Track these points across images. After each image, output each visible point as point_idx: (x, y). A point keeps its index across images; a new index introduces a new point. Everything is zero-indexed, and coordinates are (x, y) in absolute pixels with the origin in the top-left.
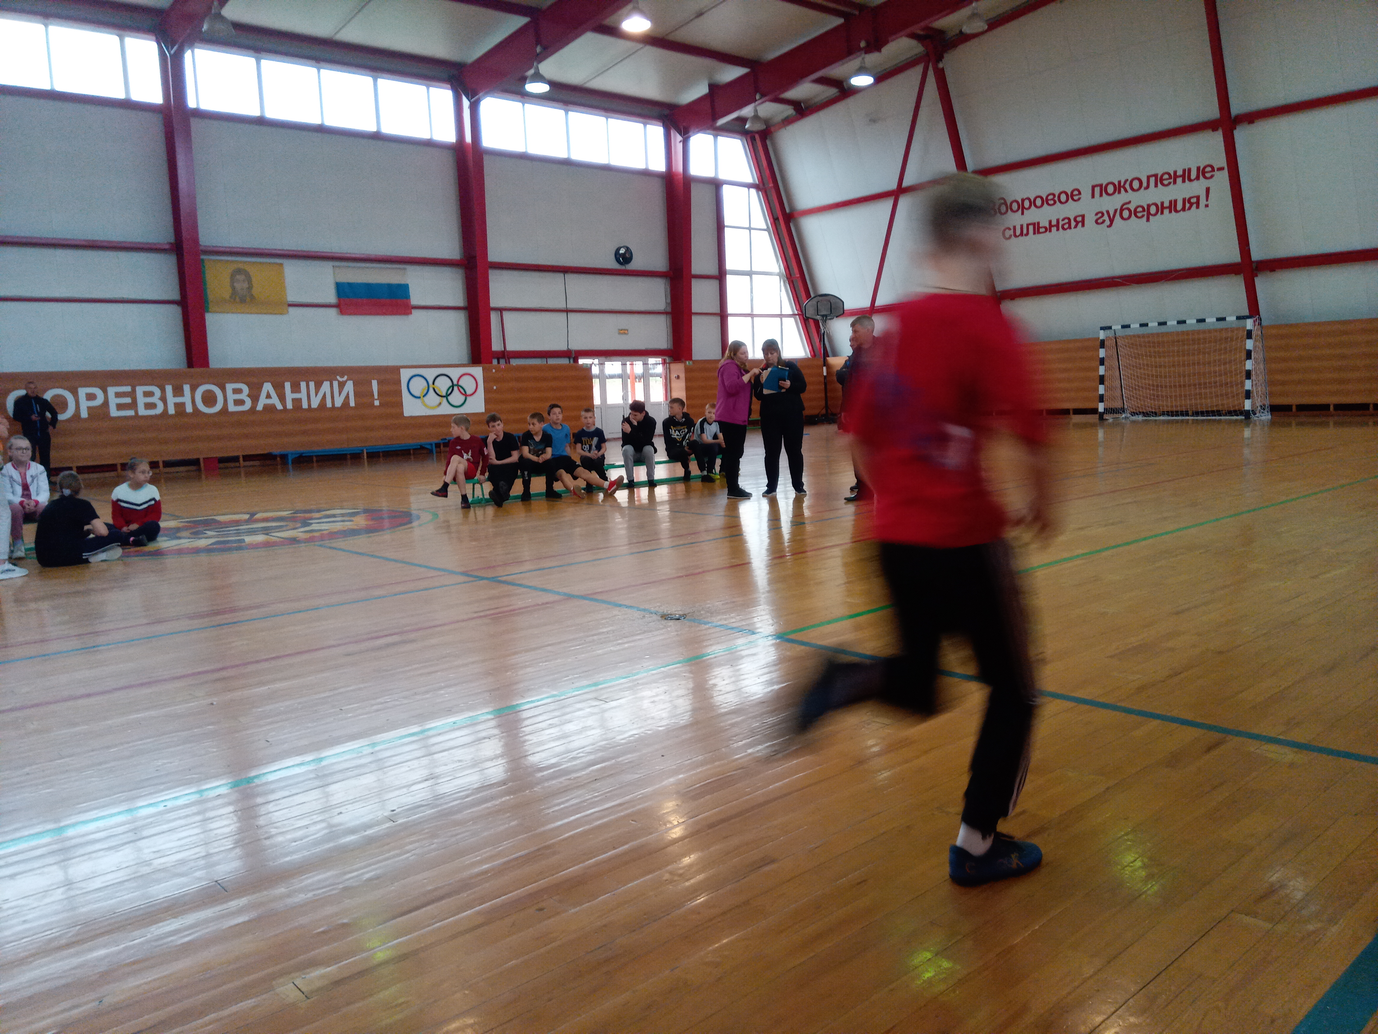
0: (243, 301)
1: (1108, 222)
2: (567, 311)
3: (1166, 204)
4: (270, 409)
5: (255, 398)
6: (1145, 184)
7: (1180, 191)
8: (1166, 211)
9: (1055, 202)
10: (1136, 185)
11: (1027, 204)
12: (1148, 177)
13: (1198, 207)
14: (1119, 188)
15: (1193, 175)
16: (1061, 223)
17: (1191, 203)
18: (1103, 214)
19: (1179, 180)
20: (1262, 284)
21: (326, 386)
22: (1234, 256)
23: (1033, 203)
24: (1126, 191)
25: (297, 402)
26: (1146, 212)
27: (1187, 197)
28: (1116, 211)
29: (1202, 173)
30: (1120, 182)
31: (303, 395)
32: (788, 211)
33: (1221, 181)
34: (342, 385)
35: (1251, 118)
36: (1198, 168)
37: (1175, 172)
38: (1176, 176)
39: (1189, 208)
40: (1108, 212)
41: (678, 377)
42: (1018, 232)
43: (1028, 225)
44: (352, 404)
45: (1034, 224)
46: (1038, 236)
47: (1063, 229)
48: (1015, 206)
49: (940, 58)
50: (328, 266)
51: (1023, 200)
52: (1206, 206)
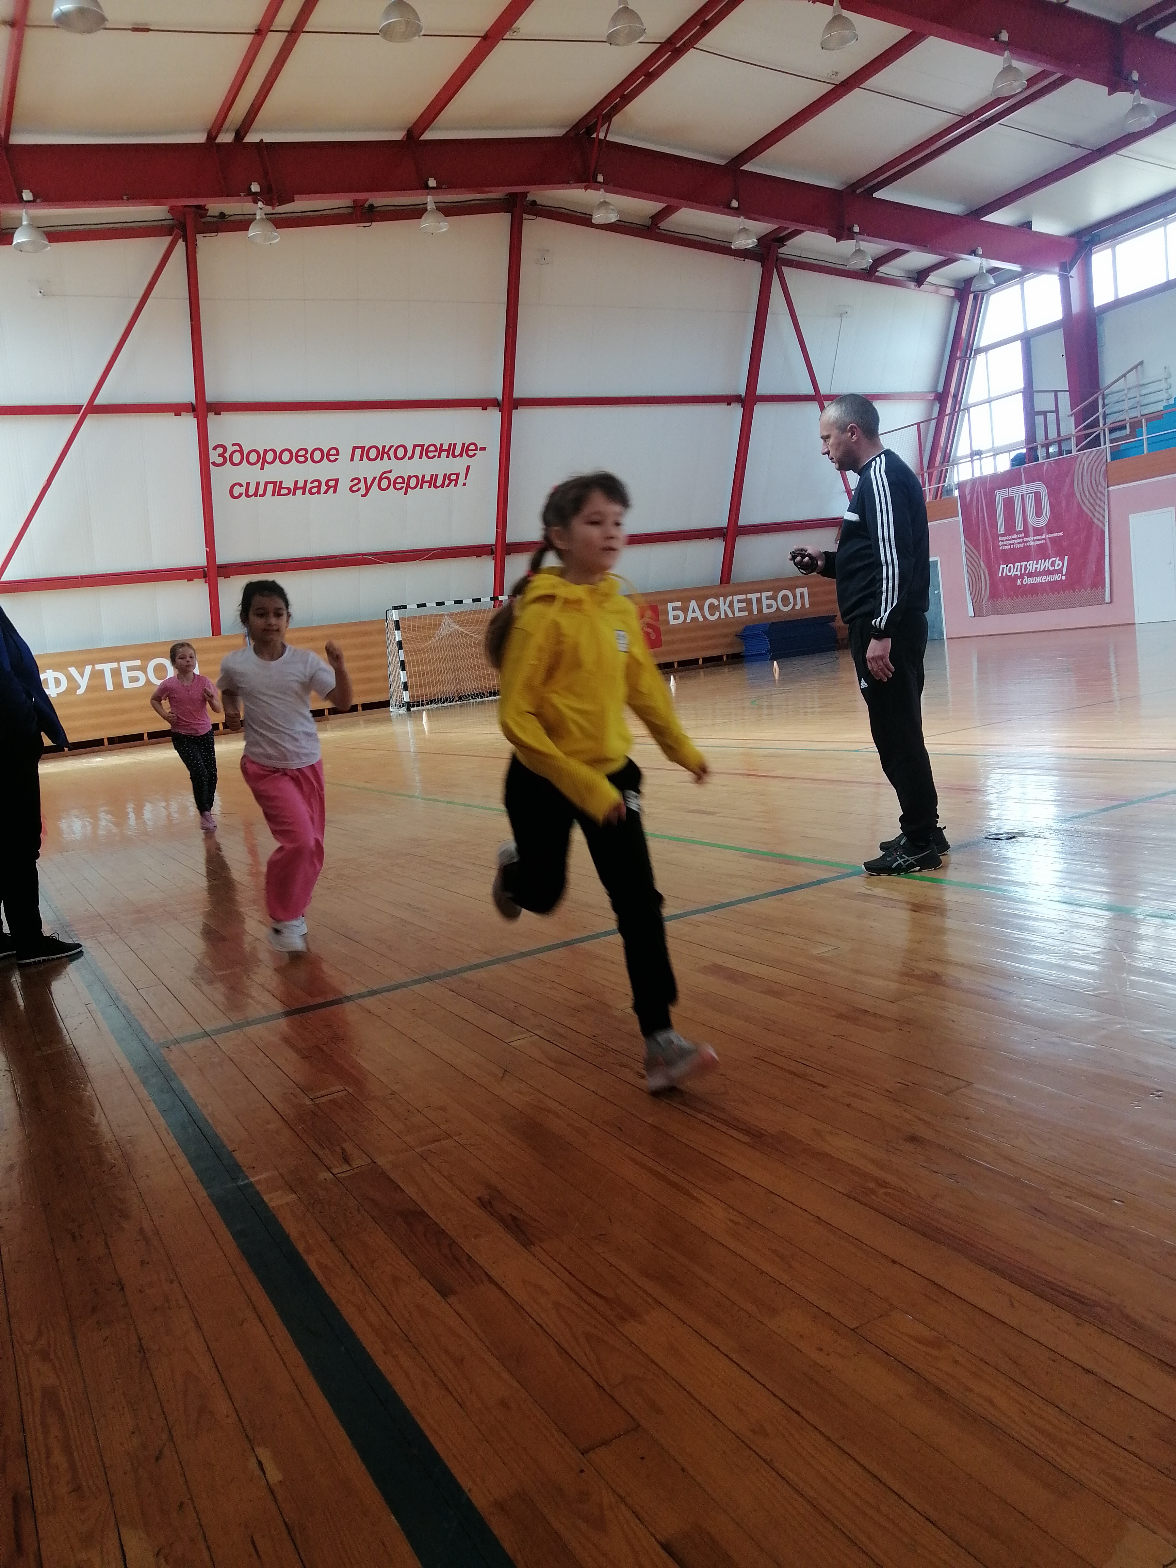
1: (363, 491)
3: (427, 478)
6: (409, 454)
7: (442, 466)
8: (426, 485)
9: (306, 460)
10: (400, 453)
11: (270, 457)
12: (415, 446)
13: (456, 485)
14: (382, 453)
16: (309, 486)
17: (451, 480)
18: (360, 481)
19: (444, 454)
22: (488, 538)
23: (277, 456)
24: (389, 458)
26: (405, 484)
27: (448, 473)
28: (375, 478)
30: (384, 447)
37: (442, 445)
38: (441, 450)
39: (448, 485)
40: (365, 479)
42: (252, 491)
43: (267, 483)
45: (275, 483)
46: (281, 499)
47: (311, 493)
48: (253, 458)
49: (194, 240)
51: (265, 452)
52: (464, 484)
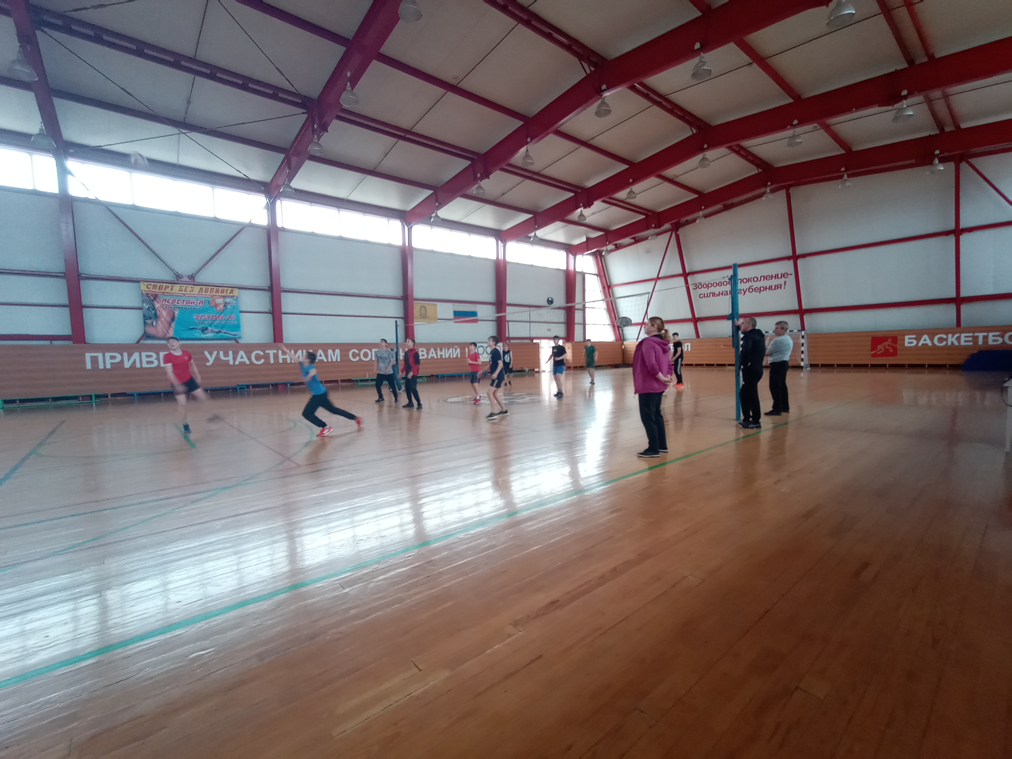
0: (423, 318)
1: (743, 293)
2: (530, 322)
3: (768, 287)
4: (432, 358)
5: (428, 354)
6: (759, 279)
7: (774, 282)
8: (768, 290)
9: (721, 285)
10: (756, 279)
11: (710, 285)
12: (761, 277)
13: (781, 288)
14: (748, 280)
15: (779, 276)
16: (724, 293)
17: (778, 287)
18: (741, 290)
19: (774, 278)
20: (806, 317)
21: (451, 350)
22: (796, 307)
23: (712, 285)
24: (751, 281)
25: (441, 355)
26: (759, 290)
27: (777, 284)
28: (747, 289)
29: (783, 276)
30: (749, 278)
31: (443, 353)
32: (609, 284)
33: (792, 279)
34: (456, 349)
35: (804, 256)
36: (782, 274)
37: (772, 275)
38: (772, 276)
39: (777, 289)
40: (743, 290)
41: (569, 348)
42: (706, 295)
43: (710, 293)
44: (459, 356)
45: (712, 293)
46: (714, 298)
47: (725, 295)
48: (705, 286)
49: (678, 230)
50: (450, 305)
51: (708, 284)
52: (785, 288)
